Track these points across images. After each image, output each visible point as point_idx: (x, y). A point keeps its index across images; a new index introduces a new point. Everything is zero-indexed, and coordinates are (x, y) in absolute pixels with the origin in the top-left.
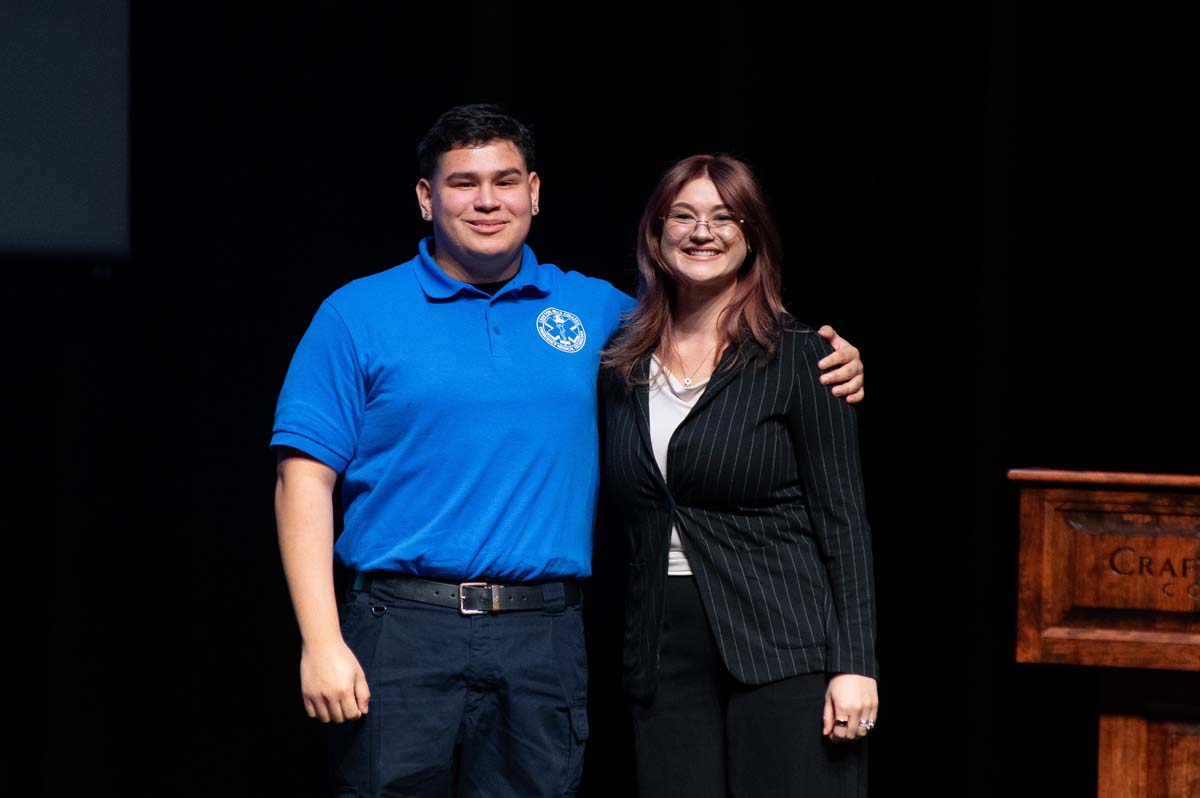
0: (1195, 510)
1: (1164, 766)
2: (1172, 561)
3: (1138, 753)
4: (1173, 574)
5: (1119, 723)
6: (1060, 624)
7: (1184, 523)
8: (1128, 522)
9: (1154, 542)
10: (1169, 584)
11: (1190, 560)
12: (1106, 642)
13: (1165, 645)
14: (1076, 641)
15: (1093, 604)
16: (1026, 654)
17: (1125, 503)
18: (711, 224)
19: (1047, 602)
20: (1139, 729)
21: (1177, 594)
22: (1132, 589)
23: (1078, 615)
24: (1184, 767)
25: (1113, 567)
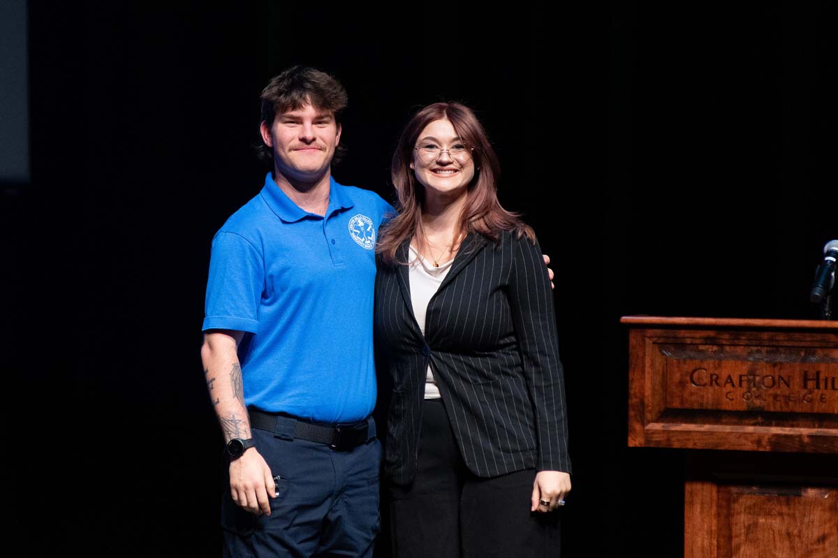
0: (747, 342)
1: (729, 515)
2: (732, 377)
3: (711, 508)
4: (733, 385)
5: (698, 486)
6: (657, 421)
7: (739, 350)
8: (702, 350)
9: (719, 365)
10: (730, 392)
11: (744, 376)
12: (689, 432)
13: (728, 433)
14: (669, 432)
15: (679, 407)
16: (635, 441)
17: (700, 338)
18: (451, 151)
19: (648, 406)
20: (712, 491)
21: (736, 399)
22: (706, 396)
23: (669, 414)
24: (743, 516)
25: (692, 381)
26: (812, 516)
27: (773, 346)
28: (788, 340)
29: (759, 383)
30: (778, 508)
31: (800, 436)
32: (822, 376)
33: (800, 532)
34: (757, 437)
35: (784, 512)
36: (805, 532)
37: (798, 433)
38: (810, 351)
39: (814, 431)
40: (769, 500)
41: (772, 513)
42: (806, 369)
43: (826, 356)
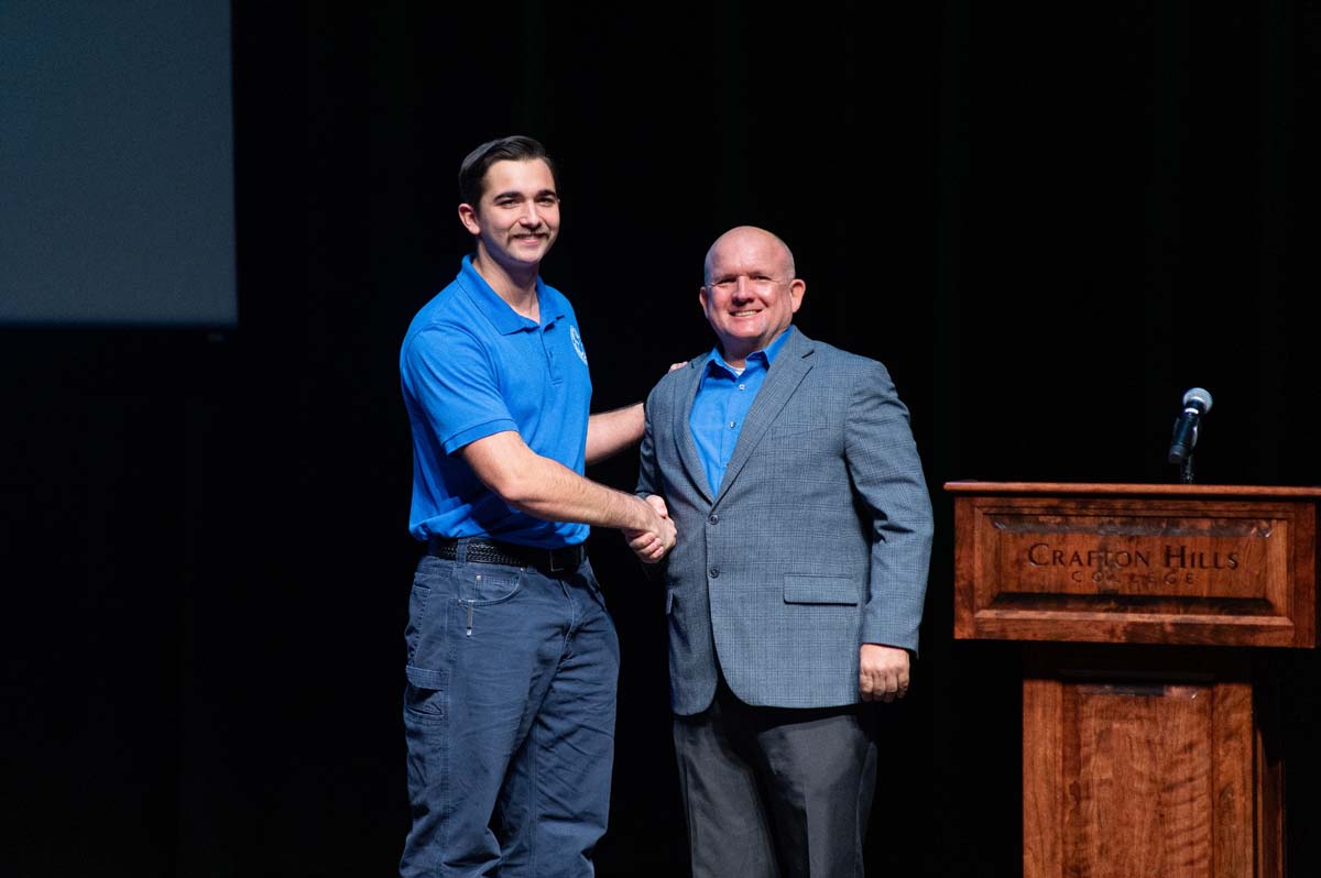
0: (1097, 512)
1: (1077, 720)
2: (1079, 552)
3: (1055, 710)
4: (1081, 564)
5: (1040, 685)
6: (988, 608)
7: (1088, 521)
8: (1043, 523)
9: (1064, 539)
10: (1077, 572)
11: (1094, 552)
12: (1027, 621)
13: (1075, 622)
14: (1003, 620)
15: (1016, 590)
16: (962, 632)
17: (1042, 507)
19: (978, 589)
20: (1055, 690)
21: (1084, 580)
22: (1048, 577)
23: (1004, 599)
24: (1093, 720)
25: (1032, 560)
26: (1177, 720)
27: (1128, 516)
28: (1148, 509)
29: (1112, 560)
30: (1135, 710)
31: (1162, 625)
32: (1188, 552)
33: (1162, 739)
34: (1110, 626)
35: (1142, 714)
36: (1168, 740)
37: (1158, 621)
38: (1173, 521)
39: (1178, 618)
40: (1125, 701)
41: (1129, 717)
42: (1168, 544)
43: (1193, 527)
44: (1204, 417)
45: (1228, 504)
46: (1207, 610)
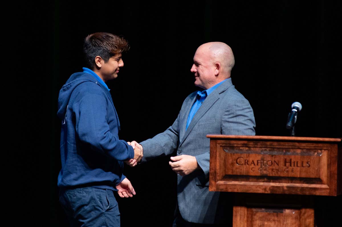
0: (261, 146)
1: (252, 221)
2: (254, 160)
3: (244, 217)
4: (254, 165)
5: (239, 208)
6: (221, 180)
7: (257, 149)
8: (241, 150)
9: (249, 155)
10: (253, 168)
11: (259, 160)
12: (235, 185)
13: (252, 186)
14: (226, 185)
15: (231, 174)
16: (212, 189)
17: (240, 144)
19: (218, 173)
20: (245, 210)
21: (256, 170)
22: (242, 170)
23: (227, 177)
24: (258, 221)
25: (237, 163)
26: (287, 222)
27: (271, 148)
28: (279, 145)
29: (266, 164)
30: (273, 218)
31: (283, 187)
32: (292, 161)
34: (265, 187)
35: (275, 219)
37: (282, 186)
38: (287, 150)
39: (289, 185)
40: (269, 214)
41: (271, 220)
42: (286, 158)
43: (294, 152)
44: (299, 112)
45: (307, 144)
46: (299, 182)
